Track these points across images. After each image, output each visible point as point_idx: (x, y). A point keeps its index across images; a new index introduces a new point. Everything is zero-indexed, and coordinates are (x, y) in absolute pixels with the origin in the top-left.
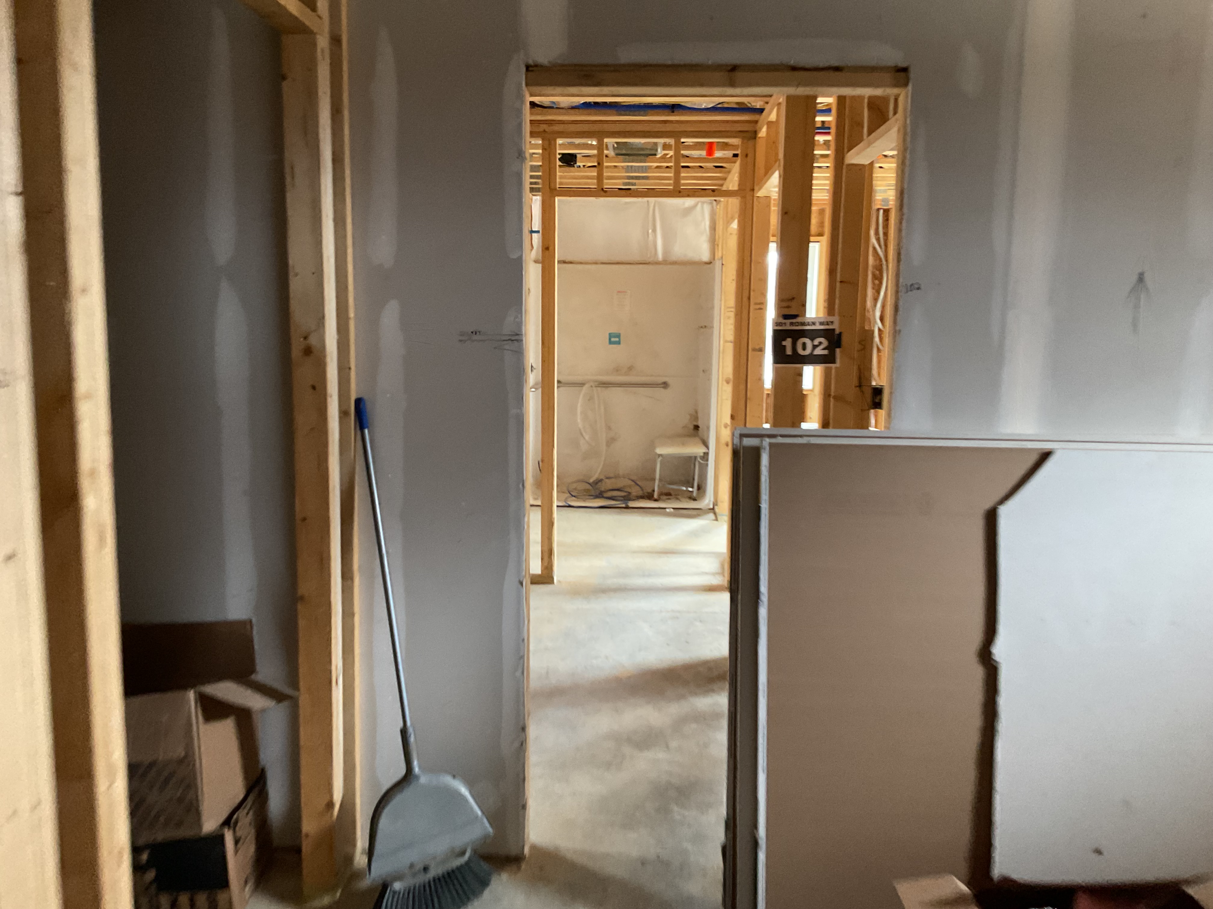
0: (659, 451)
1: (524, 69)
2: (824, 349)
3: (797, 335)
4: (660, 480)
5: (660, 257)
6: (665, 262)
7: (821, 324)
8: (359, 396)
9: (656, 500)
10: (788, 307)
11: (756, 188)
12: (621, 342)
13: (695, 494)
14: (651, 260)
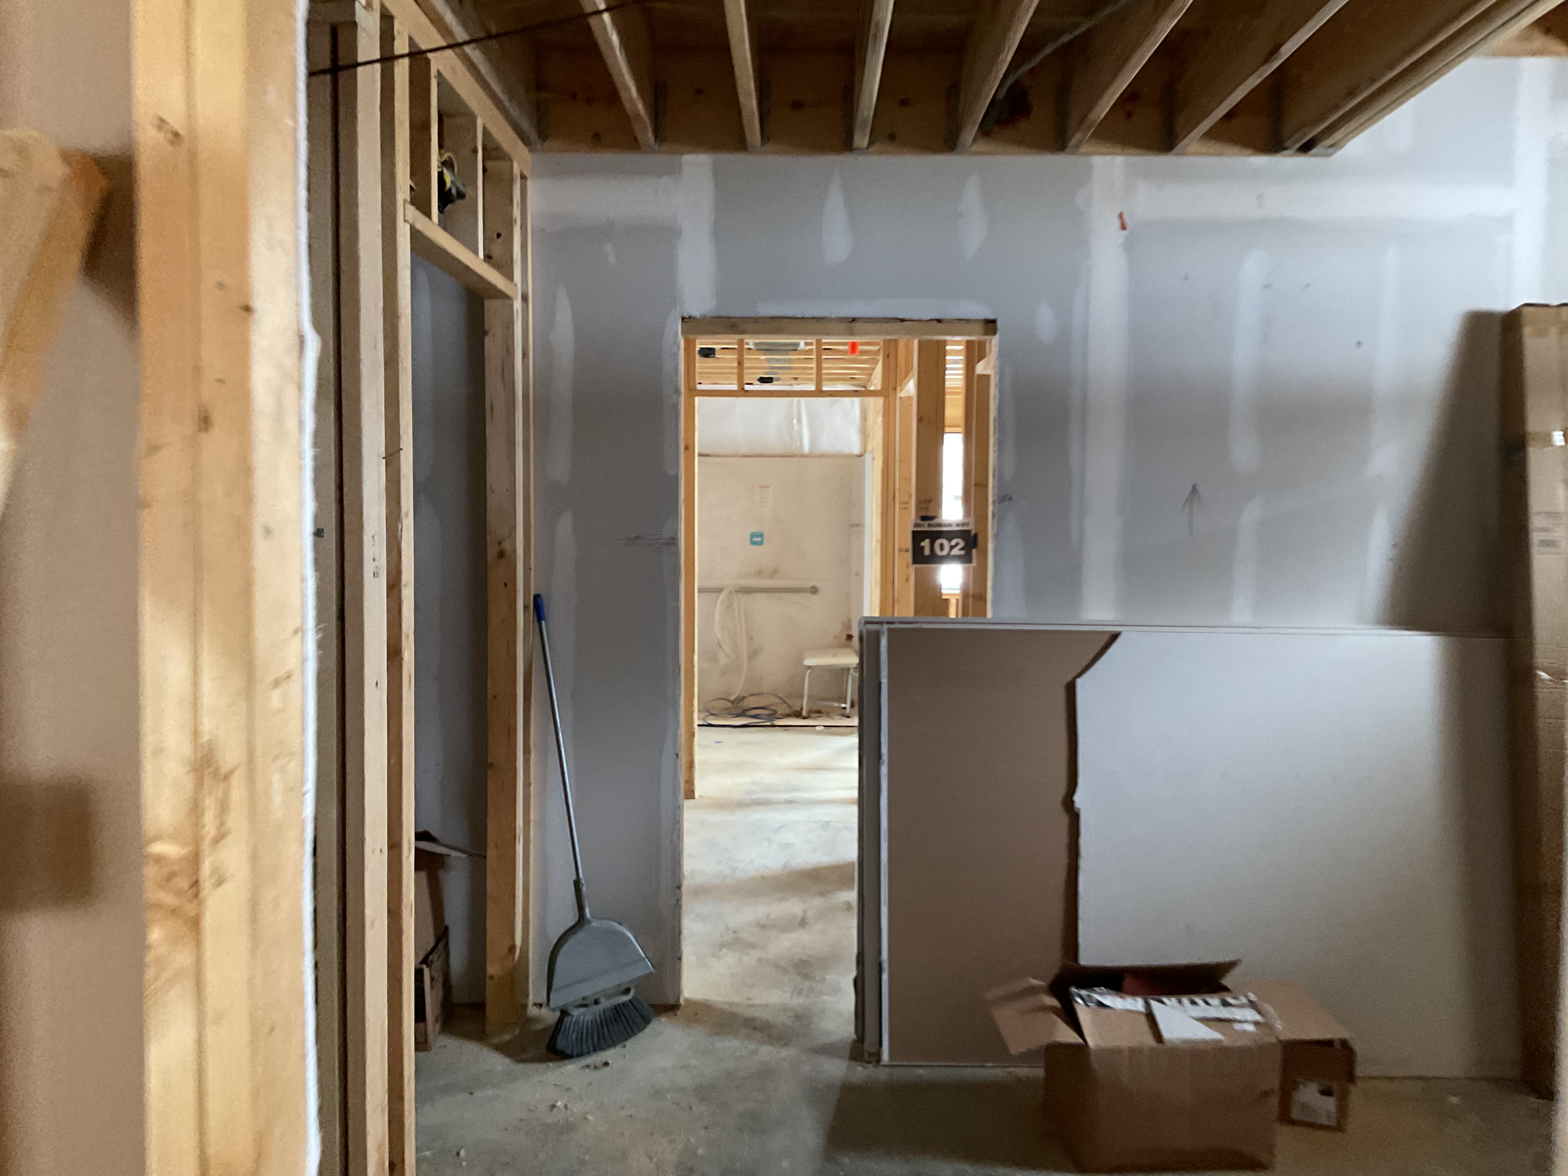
0: (808, 662)
1: (680, 321)
2: (961, 549)
3: (934, 536)
4: (810, 697)
5: (806, 449)
6: (812, 455)
7: (958, 525)
8: (537, 593)
9: (805, 718)
10: (926, 508)
11: (898, 388)
12: (765, 542)
13: (848, 711)
14: (796, 452)
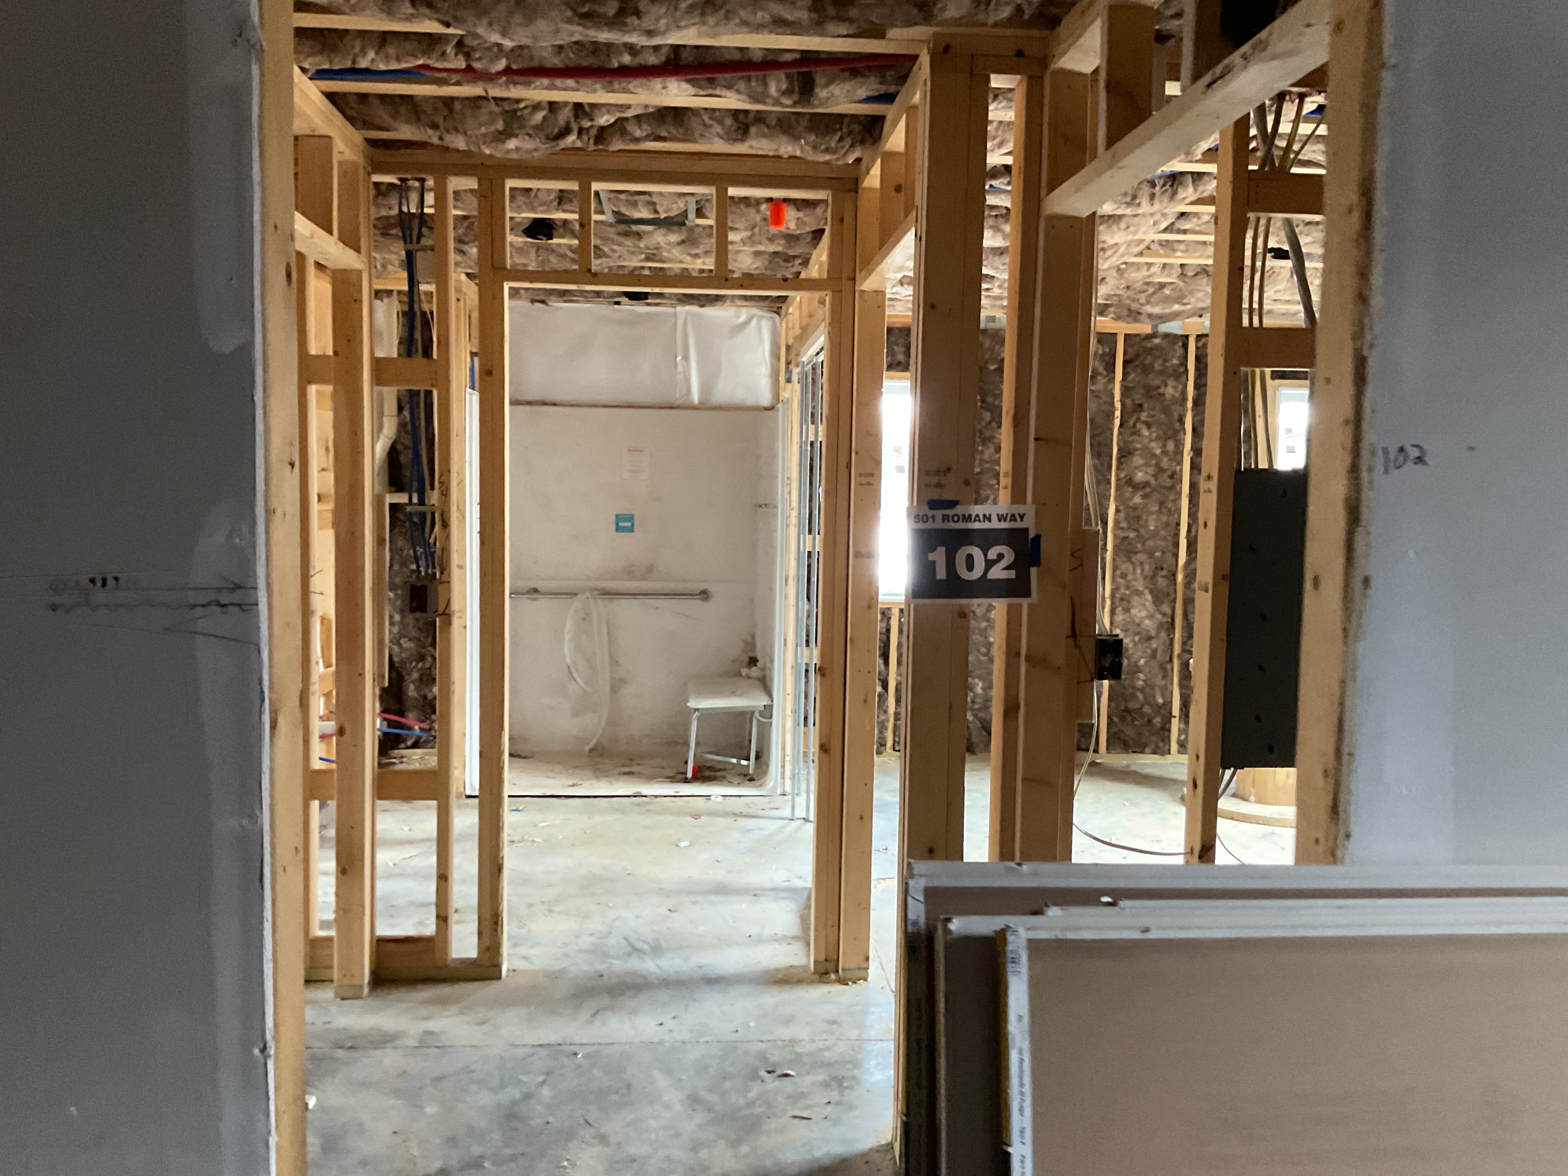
0: (692, 704)
2: (1008, 568)
3: (955, 540)
4: (697, 746)
5: (695, 398)
6: (704, 407)
7: (1000, 518)
9: (690, 782)
10: (939, 485)
11: (860, 275)
12: (636, 529)
13: (752, 770)
14: (680, 402)
